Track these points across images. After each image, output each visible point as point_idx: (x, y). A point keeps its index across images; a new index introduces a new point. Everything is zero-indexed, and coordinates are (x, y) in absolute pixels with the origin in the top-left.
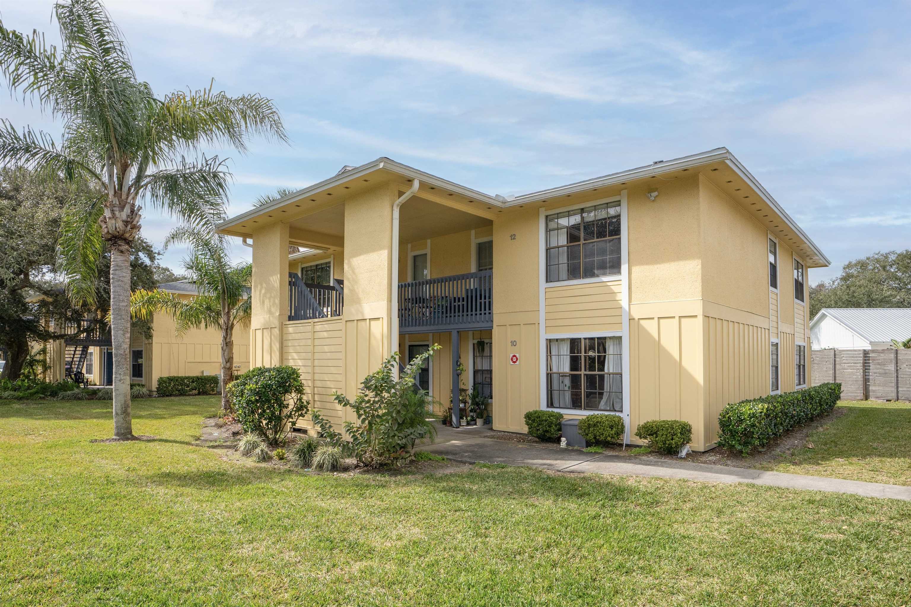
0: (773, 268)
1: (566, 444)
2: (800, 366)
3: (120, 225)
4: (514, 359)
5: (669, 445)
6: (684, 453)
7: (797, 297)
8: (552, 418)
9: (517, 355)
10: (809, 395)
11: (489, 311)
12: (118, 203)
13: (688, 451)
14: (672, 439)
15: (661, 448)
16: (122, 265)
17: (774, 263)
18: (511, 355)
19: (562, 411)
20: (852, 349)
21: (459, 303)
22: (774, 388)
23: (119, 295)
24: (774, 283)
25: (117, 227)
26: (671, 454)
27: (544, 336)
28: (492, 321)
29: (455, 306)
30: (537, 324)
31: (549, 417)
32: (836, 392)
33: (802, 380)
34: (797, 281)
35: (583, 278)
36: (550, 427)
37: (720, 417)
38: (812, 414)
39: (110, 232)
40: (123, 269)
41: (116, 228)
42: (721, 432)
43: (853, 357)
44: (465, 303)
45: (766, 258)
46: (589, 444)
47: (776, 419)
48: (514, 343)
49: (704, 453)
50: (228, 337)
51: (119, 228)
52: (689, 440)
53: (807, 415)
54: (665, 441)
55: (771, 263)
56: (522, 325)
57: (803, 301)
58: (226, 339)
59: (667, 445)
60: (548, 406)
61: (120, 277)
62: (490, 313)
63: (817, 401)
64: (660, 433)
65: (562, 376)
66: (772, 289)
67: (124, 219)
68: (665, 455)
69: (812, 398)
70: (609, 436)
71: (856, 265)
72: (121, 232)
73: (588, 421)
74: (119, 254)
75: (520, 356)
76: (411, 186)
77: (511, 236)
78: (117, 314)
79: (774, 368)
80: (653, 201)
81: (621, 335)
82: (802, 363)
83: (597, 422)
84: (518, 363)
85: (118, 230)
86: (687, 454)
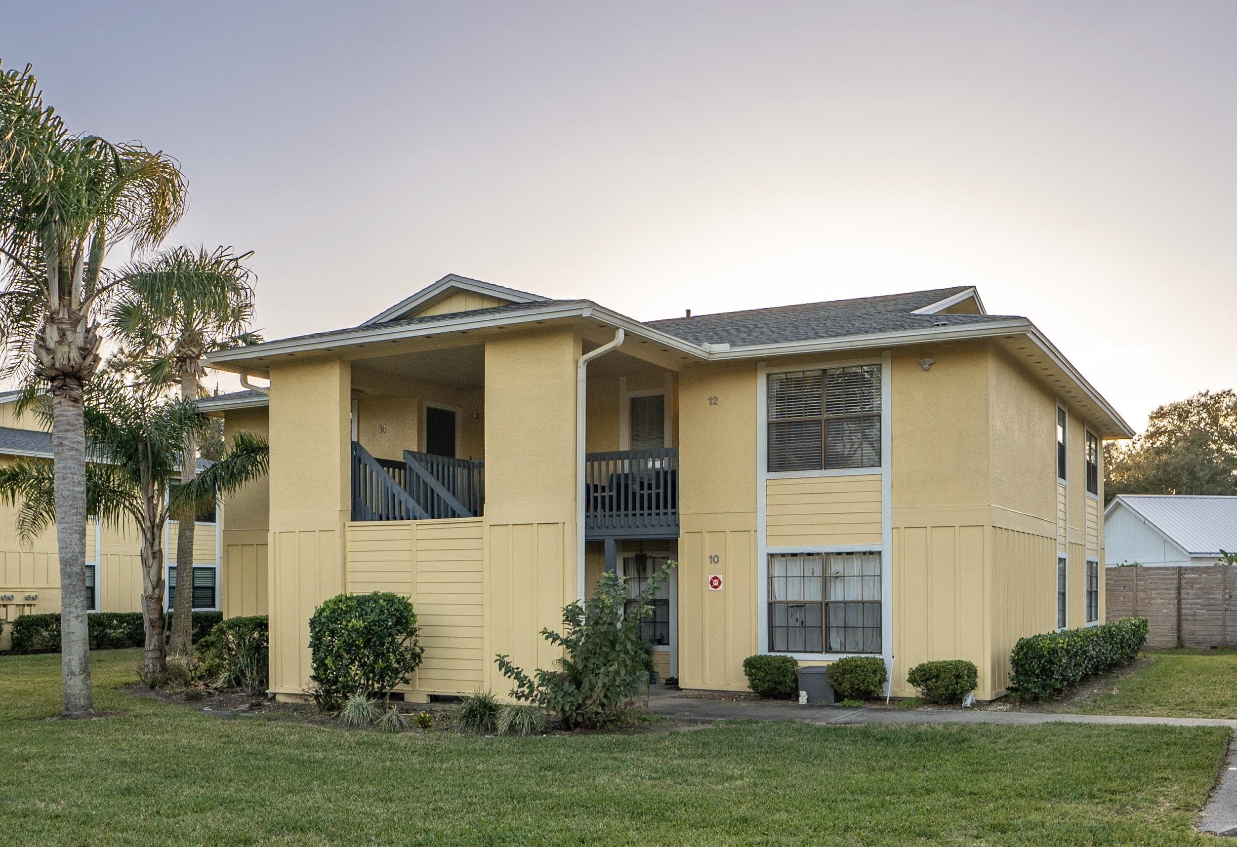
0: (1062, 448)
1: (807, 699)
2: (1091, 593)
3: (75, 354)
4: (715, 583)
5: (952, 691)
6: (968, 702)
7: (1089, 489)
8: (787, 664)
9: (720, 577)
10: (1110, 631)
11: (673, 511)
12: (67, 317)
13: (972, 700)
14: (957, 684)
15: (942, 694)
16: (76, 422)
17: (1062, 442)
18: (711, 577)
19: (796, 656)
20: (1162, 565)
21: (603, 494)
22: (1061, 625)
23: (72, 474)
24: (1062, 475)
25: (71, 358)
26: (952, 704)
27: (763, 549)
28: (678, 526)
29: (596, 498)
30: (752, 533)
31: (783, 663)
32: (1141, 630)
33: (1093, 617)
34: (1089, 463)
35: (825, 469)
36: (784, 676)
37: (1013, 655)
38: (1112, 659)
39: (57, 365)
40: (77, 429)
41: (69, 359)
42: (1013, 674)
43: (1163, 579)
44: (614, 493)
45: (1054, 436)
46: (839, 697)
47: (1076, 658)
48: (714, 559)
49: (991, 702)
50: (157, 542)
51: (74, 360)
52: (974, 686)
53: (1106, 660)
54: (948, 686)
55: (1059, 443)
56: (728, 532)
57: (1096, 493)
58: (152, 546)
59: (950, 692)
60: (770, 651)
61: (74, 443)
62: (673, 513)
63: (1118, 641)
64: (942, 676)
65: (792, 607)
66: (1060, 480)
67: (80, 345)
68: (946, 704)
69: (1112, 636)
70: (872, 684)
71: (1170, 412)
72: (77, 367)
73: (843, 665)
74: (71, 403)
75: (725, 578)
76: (613, 337)
77: (710, 399)
78: (71, 506)
79: (1061, 596)
80: (927, 370)
81: (880, 550)
82: (1094, 589)
83: (856, 666)
84: (721, 588)
85: (73, 363)
86: (971, 704)
